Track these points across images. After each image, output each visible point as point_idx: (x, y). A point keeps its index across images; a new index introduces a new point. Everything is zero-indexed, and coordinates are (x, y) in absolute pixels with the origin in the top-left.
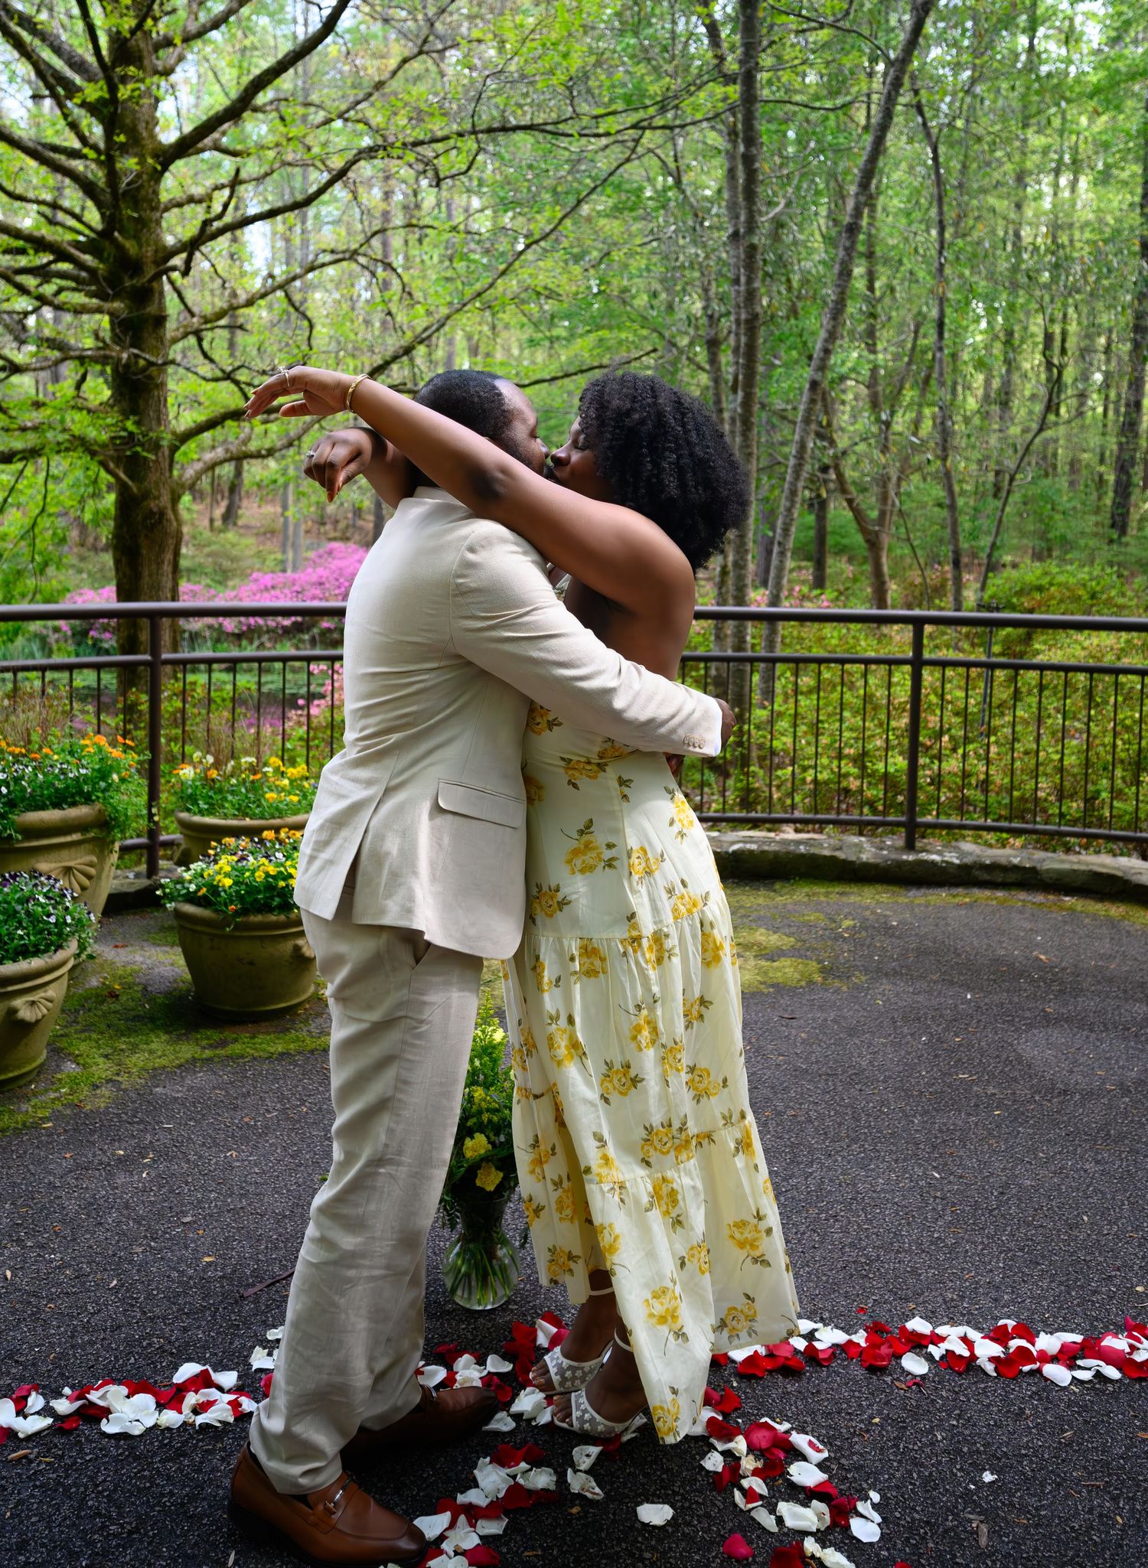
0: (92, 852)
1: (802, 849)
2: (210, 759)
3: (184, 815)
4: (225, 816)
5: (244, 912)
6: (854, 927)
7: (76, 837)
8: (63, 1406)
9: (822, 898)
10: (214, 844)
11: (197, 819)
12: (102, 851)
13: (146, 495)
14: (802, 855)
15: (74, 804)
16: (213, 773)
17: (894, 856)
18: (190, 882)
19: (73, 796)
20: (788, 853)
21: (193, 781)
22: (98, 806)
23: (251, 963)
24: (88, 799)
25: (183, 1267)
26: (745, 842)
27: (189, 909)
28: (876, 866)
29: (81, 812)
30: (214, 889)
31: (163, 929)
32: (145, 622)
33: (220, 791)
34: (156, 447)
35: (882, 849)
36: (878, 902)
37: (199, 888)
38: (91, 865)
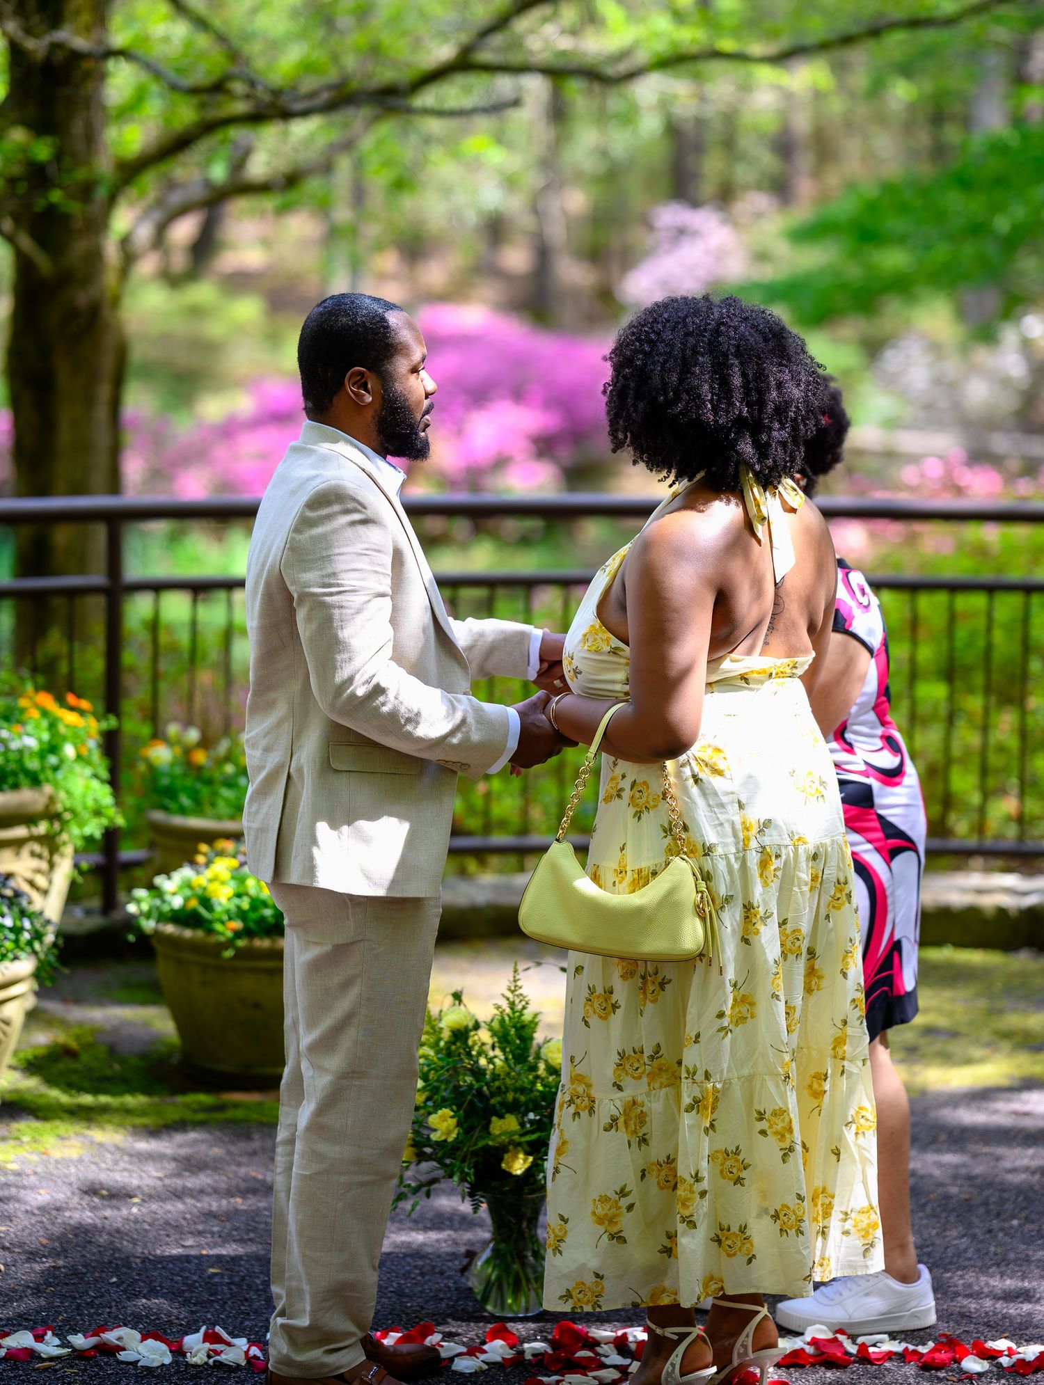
0: (40, 857)
2: (193, 735)
3: (158, 816)
4: (219, 818)
5: (247, 932)
7: (20, 832)
8: (79, 1340)
10: (204, 848)
11: (178, 820)
12: (52, 853)
13: (66, 279)
15: (16, 786)
16: (200, 757)
18: (174, 894)
19: (15, 774)
21: (173, 764)
22: (48, 789)
23: (257, 1006)
24: (35, 780)
25: (186, 1274)
27: (170, 929)
29: (26, 797)
30: (206, 902)
31: (127, 985)
32: (100, 533)
33: (209, 782)
34: (86, 191)
37: (186, 900)
38: (38, 871)
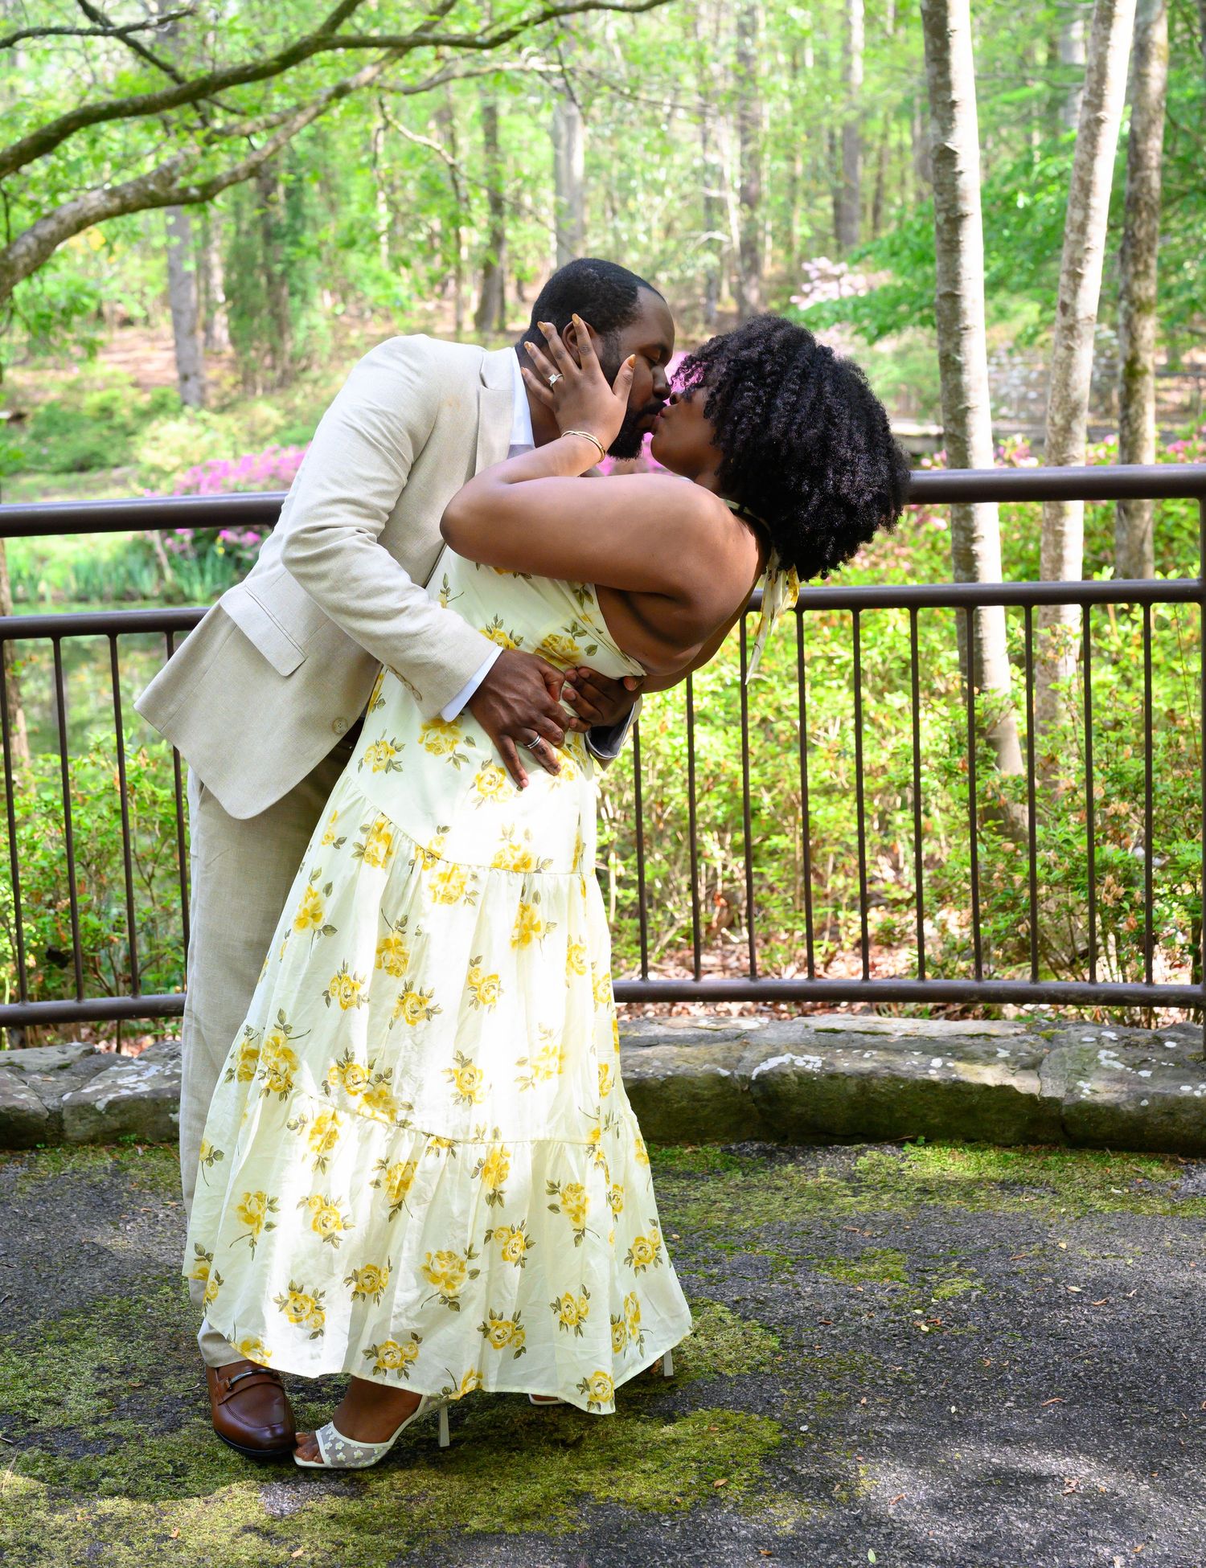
1: (936, 1069)
6: (967, 1297)
9: (953, 1203)
14: (932, 1086)
17: (1161, 1087)
20: (895, 1079)
26: (800, 1048)
28: (1111, 1112)
35: (1144, 1063)
36: (1089, 1213)
